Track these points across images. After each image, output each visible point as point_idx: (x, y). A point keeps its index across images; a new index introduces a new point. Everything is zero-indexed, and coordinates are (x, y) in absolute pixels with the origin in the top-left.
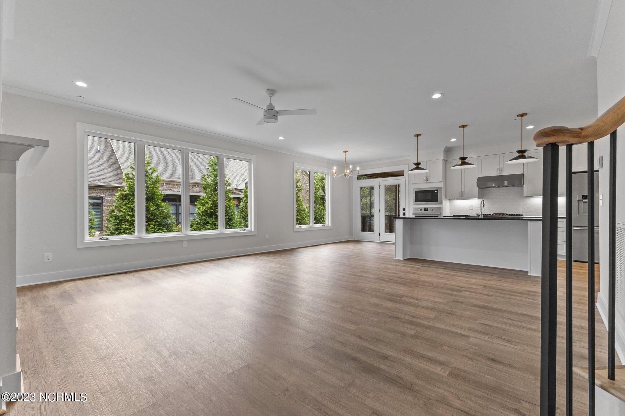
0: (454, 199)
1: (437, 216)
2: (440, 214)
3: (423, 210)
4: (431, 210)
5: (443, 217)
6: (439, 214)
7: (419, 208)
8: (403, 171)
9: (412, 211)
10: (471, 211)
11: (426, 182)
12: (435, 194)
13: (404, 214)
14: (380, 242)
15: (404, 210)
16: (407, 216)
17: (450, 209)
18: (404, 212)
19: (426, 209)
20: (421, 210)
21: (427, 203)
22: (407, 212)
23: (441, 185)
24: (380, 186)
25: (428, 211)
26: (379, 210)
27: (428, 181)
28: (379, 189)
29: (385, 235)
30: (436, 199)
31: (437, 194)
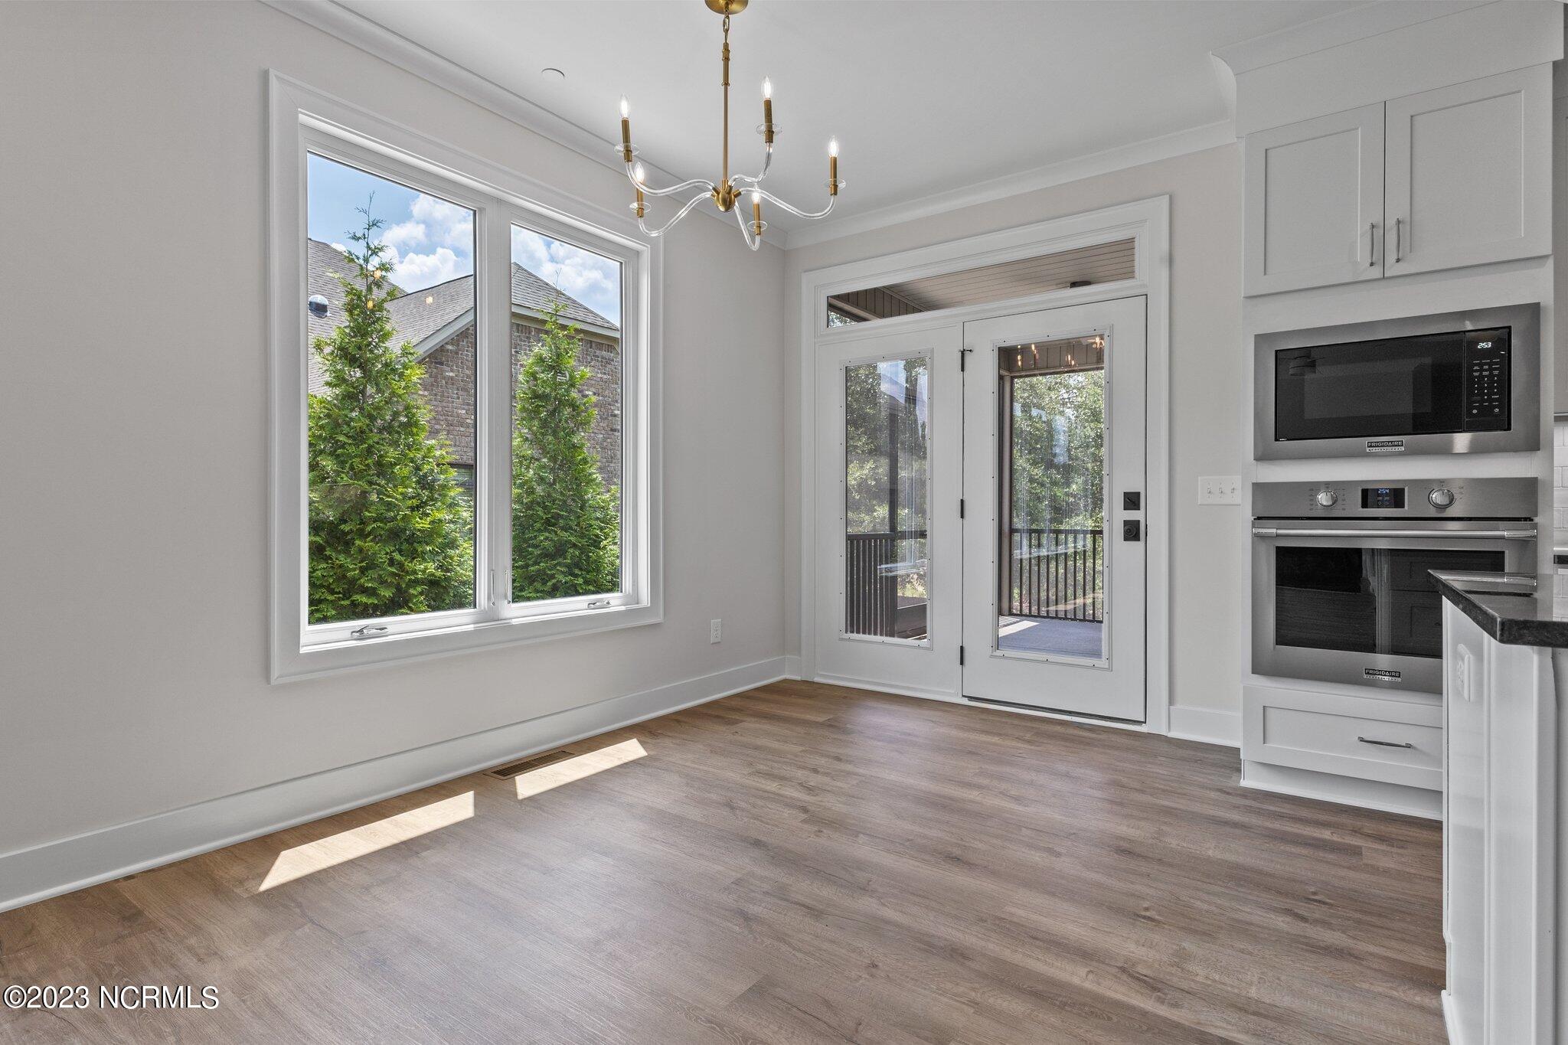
4: (1437, 500)
7: (1310, 487)
8: (1133, 240)
13: (1132, 532)
14: (966, 702)
15: (1132, 501)
18: (1133, 515)
19: (1381, 498)
20: (1331, 502)
21: (1393, 444)
22: (1152, 515)
23: (1536, 286)
24: (971, 351)
25: (1404, 507)
26: (962, 501)
27: (1398, 260)
28: (963, 370)
29: (991, 656)
30: (1491, 405)
31: (1496, 363)
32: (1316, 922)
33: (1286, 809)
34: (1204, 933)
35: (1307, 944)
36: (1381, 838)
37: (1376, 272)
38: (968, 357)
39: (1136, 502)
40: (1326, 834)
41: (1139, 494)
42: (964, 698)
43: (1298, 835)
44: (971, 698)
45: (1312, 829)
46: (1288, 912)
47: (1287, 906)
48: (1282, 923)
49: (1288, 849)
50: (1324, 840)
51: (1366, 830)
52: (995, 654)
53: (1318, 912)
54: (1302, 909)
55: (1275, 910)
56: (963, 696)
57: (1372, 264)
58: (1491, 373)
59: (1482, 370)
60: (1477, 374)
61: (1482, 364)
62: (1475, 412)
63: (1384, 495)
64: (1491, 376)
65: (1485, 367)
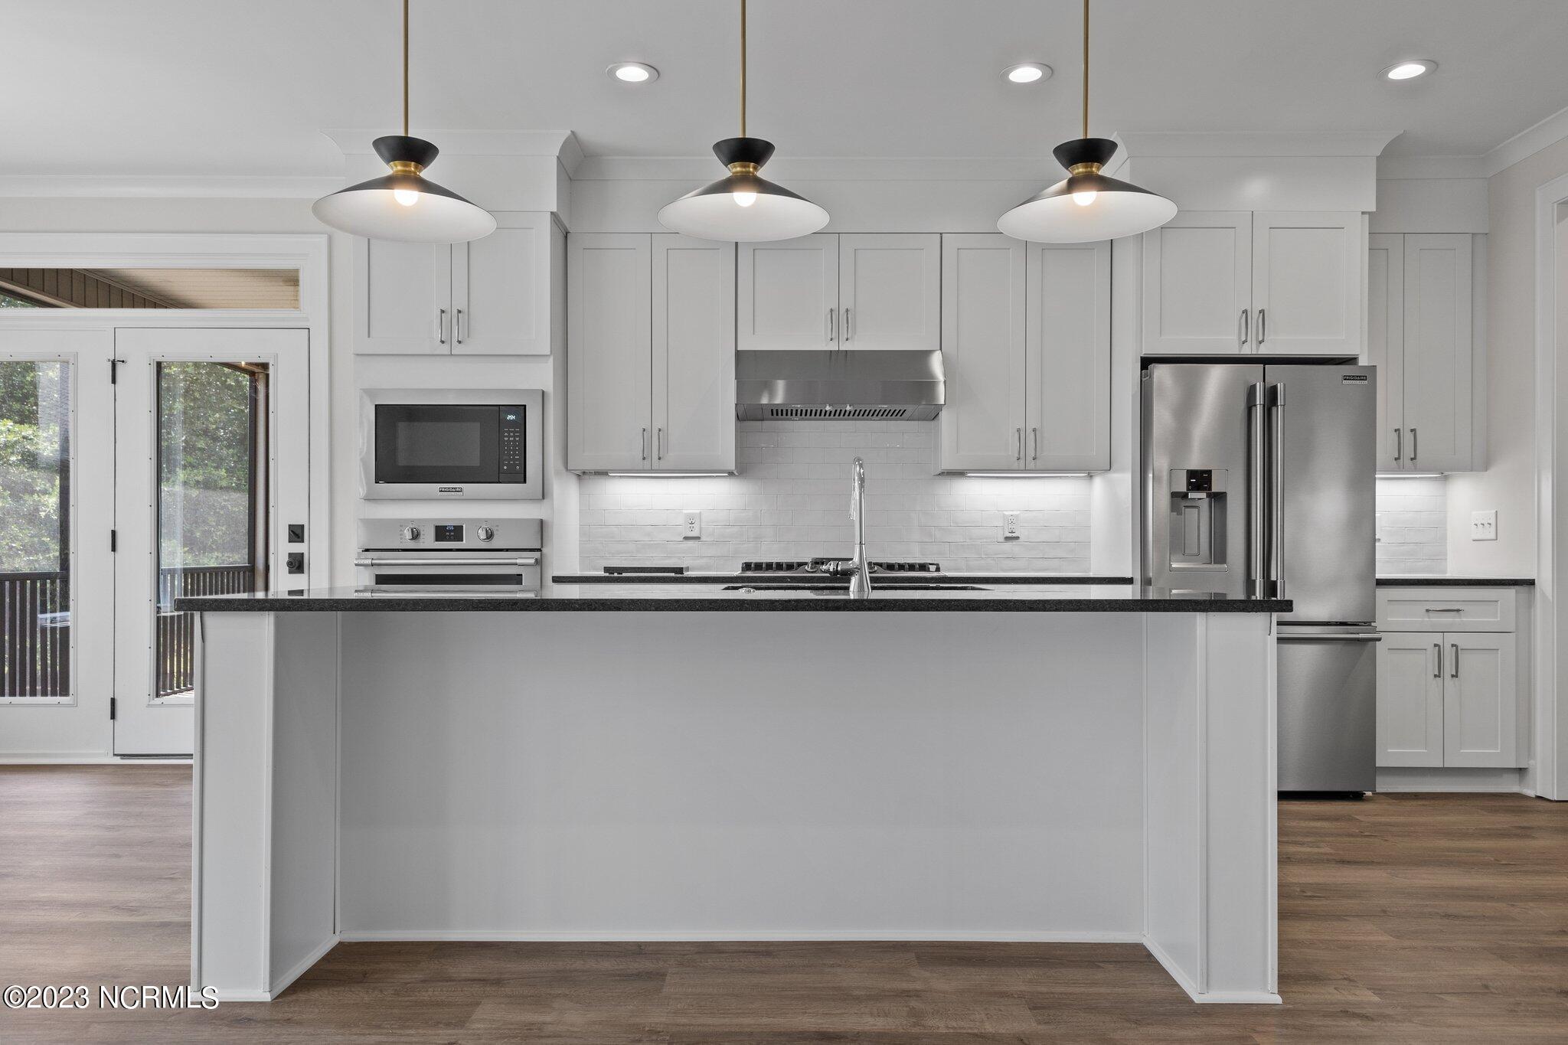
0: (603, 473)
1: (517, 579)
2: (539, 562)
3: (428, 540)
4: (483, 535)
5: (557, 580)
6: (532, 561)
7: (401, 523)
8: (297, 271)
9: (352, 540)
10: (690, 543)
11: (444, 349)
12: (509, 437)
13: (297, 564)
14: (118, 761)
15: (296, 533)
16: (316, 584)
17: (582, 534)
18: (297, 548)
19: (448, 533)
20: (416, 536)
21: (455, 490)
22: (315, 548)
23: (542, 377)
24: (123, 362)
25: (462, 541)
26: (114, 533)
27: (460, 342)
28: (114, 381)
29: (149, 706)
30: (514, 463)
31: (517, 432)
38: (119, 367)
39: (300, 535)
41: (303, 526)
42: (115, 757)
44: (123, 756)
52: (152, 702)
56: (115, 755)
57: (442, 342)
58: (515, 439)
59: (509, 436)
60: (506, 439)
61: (509, 432)
62: (505, 468)
63: (450, 531)
64: (515, 441)
65: (512, 434)
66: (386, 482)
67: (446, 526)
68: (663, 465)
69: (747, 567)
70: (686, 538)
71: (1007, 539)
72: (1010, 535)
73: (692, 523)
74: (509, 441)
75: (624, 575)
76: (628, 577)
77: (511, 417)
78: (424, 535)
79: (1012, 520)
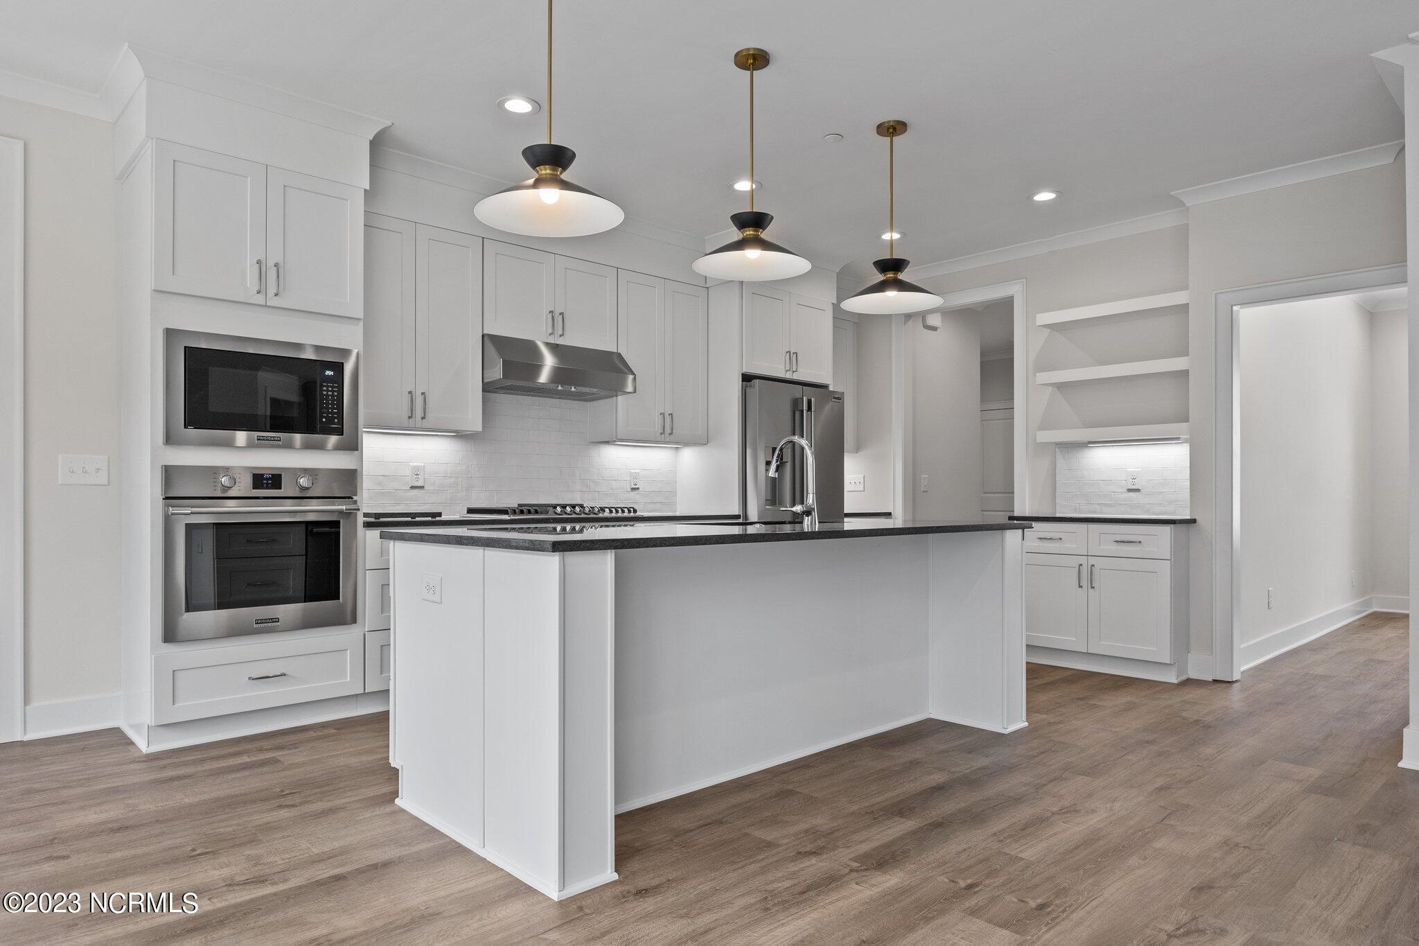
3: (245, 488)
19: (267, 481)
20: (232, 483)
21: (271, 439)
23: (355, 339)
25: (281, 489)
27: (276, 295)
30: (332, 416)
31: (336, 387)
32: (301, 804)
33: (199, 755)
34: (250, 842)
35: (312, 816)
36: (280, 748)
37: (260, 299)
40: (245, 759)
43: (228, 767)
45: (233, 759)
46: (280, 807)
47: (277, 804)
48: (284, 814)
49: (234, 776)
50: (247, 763)
51: (265, 747)
53: (297, 799)
54: (288, 801)
55: (272, 810)
57: (259, 292)
58: (333, 394)
59: (328, 391)
60: (325, 393)
61: (327, 387)
62: (324, 420)
63: (267, 479)
64: (333, 396)
65: (330, 389)
66: (195, 428)
67: (263, 475)
68: (425, 424)
69: (470, 511)
70: (413, 487)
71: (633, 489)
72: (635, 486)
73: (417, 475)
74: (327, 395)
75: (417, 519)
76: (386, 522)
77: (329, 373)
78: (240, 482)
79: (635, 476)
